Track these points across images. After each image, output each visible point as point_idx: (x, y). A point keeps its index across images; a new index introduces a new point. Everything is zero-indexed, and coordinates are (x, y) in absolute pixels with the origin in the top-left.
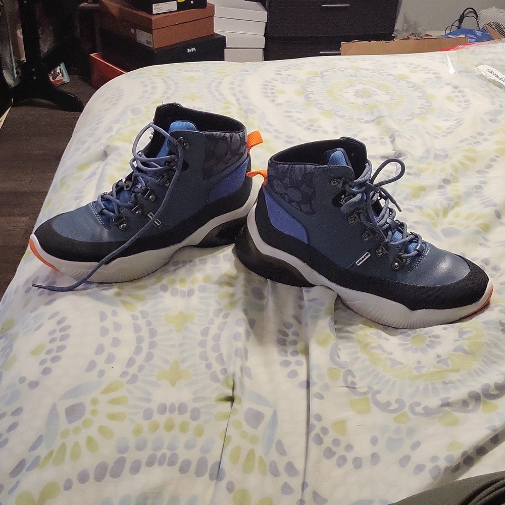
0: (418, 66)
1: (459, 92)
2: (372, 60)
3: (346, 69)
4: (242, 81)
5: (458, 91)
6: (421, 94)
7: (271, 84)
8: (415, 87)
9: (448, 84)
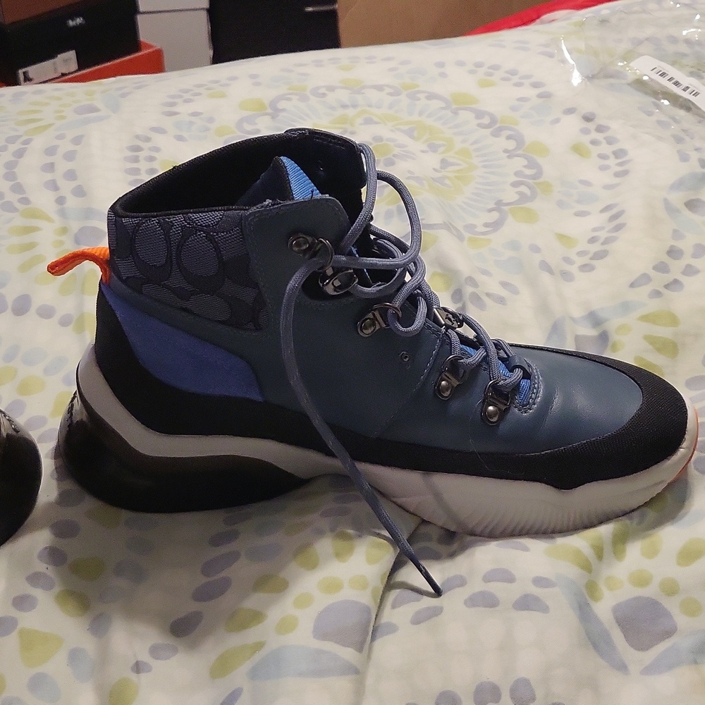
0: (495, 67)
1: (600, 129)
2: (388, 59)
3: (332, 89)
4: (77, 140)
5: (595, 127)
6: (511, 145)
7: (149, 145)
8: (495, 125)
9: (570, 111)
